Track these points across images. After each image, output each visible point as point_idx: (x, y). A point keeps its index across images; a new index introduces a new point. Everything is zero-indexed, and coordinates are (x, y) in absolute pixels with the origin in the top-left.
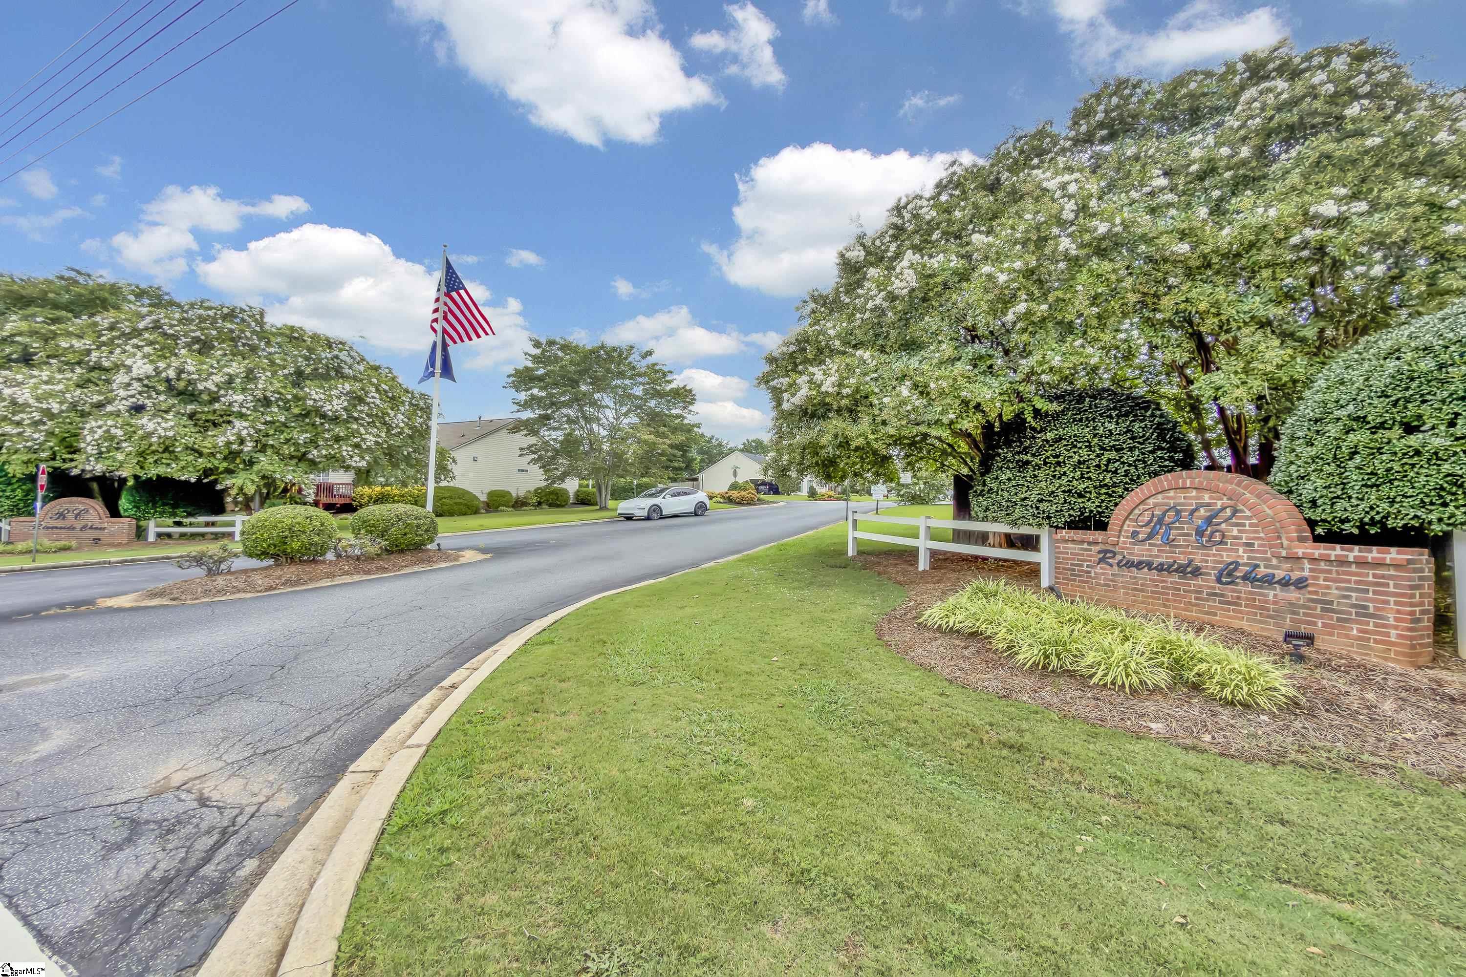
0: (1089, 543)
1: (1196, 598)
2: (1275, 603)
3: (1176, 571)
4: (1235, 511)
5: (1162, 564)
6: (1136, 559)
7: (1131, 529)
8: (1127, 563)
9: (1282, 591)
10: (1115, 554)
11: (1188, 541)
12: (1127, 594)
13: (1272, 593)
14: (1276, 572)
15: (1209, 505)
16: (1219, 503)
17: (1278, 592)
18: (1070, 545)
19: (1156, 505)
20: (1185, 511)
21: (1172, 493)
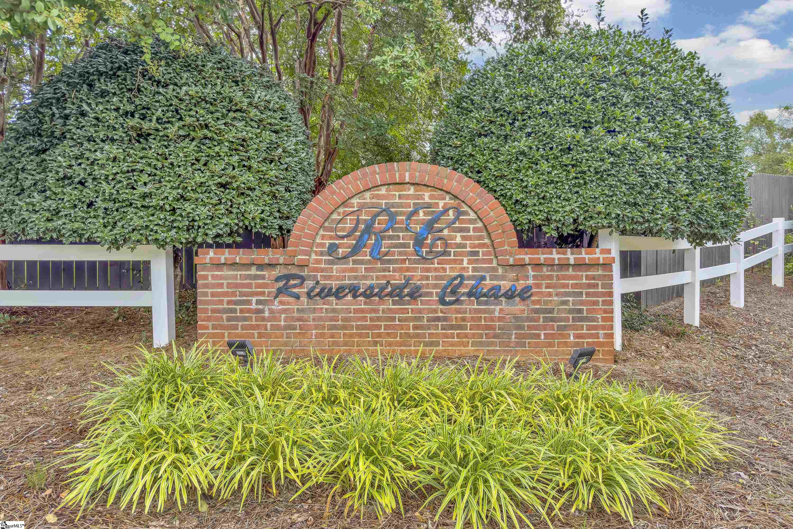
0: (260, 267)
1: (415, 327)
2: (500, 319)
3: (390, 295)
4: (459, 213)
5: (371, 287)
6: (334, 284)
7: (327, 242)
8: (322, 290)
9: (508, 304)
10: (303, 279)
11: (405, 254)
12: (322, 335)
13: (498, 308)
14: (502, 283)
15: (429, 206)
16: (441, 203)
17: (504, 306)
18: (226, 272)
19: (362, 207)
20: (401, 214)
21: (383, 191)
